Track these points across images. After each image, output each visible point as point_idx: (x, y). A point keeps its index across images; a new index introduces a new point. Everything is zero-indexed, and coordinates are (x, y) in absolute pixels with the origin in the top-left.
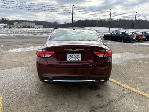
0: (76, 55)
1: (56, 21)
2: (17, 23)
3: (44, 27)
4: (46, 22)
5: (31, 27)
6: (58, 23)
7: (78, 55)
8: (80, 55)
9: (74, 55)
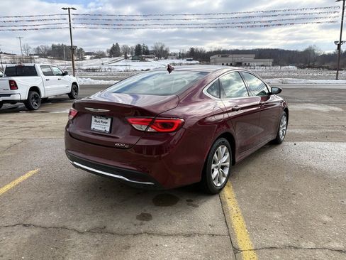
0: (104, 121)
1: (310, 47)
2: (216, 56)
3: (275, 64)
4: (283, 50)
5: (243, 63)
6: (316, 52)
7: (106, 121)
8: (109, 121)
9: (100, 120)
